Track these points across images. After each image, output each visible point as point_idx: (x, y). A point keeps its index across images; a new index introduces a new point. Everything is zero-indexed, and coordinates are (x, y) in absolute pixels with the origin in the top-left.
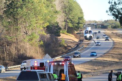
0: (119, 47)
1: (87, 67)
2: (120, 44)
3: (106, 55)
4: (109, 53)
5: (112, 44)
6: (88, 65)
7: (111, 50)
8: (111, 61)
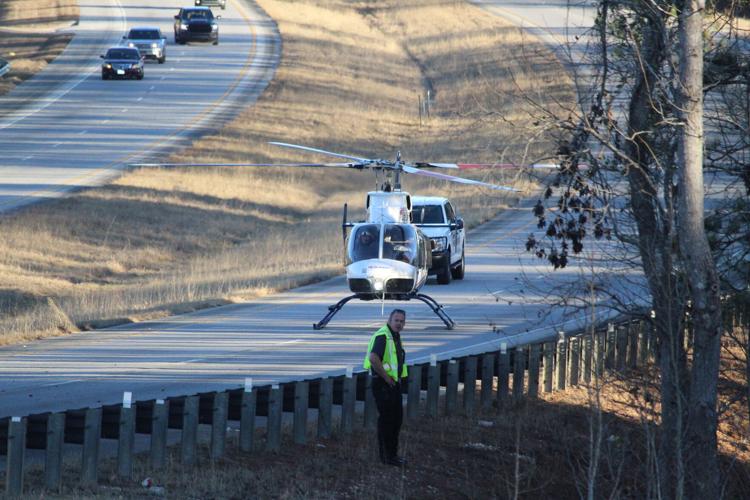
0: (322, 77)
1: (33, 255)
2: (334, 54)
3: (205, 152)
4: (234, 134)
5: (261, 51)
6: (46, 236)
7: (247, 105)
8: (251, 205)
